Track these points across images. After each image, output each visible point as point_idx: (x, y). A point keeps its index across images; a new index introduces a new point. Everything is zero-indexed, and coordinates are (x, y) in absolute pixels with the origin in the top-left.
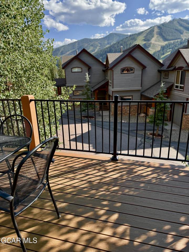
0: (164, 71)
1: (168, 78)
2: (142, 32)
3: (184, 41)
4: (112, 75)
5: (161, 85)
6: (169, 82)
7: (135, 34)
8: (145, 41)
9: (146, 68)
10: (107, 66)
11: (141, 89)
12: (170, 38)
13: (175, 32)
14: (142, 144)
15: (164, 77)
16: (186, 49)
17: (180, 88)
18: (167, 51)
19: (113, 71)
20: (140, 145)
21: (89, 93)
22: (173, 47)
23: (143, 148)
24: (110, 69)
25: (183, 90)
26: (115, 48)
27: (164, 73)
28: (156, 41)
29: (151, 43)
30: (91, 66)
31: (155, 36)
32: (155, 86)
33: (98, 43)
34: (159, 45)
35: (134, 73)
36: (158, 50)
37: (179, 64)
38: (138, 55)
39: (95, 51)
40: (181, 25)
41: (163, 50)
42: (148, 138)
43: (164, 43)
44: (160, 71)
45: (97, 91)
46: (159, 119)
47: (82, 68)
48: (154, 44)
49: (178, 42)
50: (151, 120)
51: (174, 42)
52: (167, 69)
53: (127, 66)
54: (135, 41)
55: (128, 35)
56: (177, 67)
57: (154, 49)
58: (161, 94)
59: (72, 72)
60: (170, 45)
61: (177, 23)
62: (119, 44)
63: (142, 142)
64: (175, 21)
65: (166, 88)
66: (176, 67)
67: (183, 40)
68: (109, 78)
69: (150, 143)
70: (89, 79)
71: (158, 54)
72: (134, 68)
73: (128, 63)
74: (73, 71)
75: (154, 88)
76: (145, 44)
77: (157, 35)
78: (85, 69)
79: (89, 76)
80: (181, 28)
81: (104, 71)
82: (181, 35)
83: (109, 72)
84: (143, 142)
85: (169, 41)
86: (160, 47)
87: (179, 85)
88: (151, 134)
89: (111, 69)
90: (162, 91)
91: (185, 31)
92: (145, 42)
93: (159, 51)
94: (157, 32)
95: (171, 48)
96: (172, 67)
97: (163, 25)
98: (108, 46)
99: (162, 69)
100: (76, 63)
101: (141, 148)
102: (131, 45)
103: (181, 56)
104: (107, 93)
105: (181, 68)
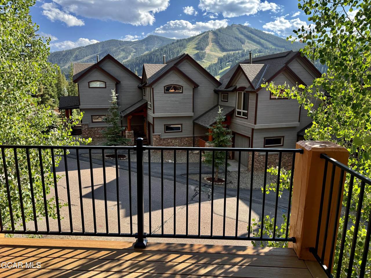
0: (222, 92)
1: (227, 101)
2: (193, 38)
3: (246, 53)
4: (152, 95)
5: (219, 111)
6: (229, 107)
7: (183, 40)
8: (197, 50)
9: (199, 87)
10: (145, 82)
11: (193, 115)
12: (229, 48)
13: (235, 41)
14: (196, 195)
15: (222, 100)
16: (248, 64)
17: (243, 115)
18: (226, 65)
19: (153, 89)
20: (194, 196)
21: (117, 119)
22: (233, 60)
23: (198, 201)
24: (148, 86)
25: (246, 117)
26: (157, 57)
27: (222, 94)
28: (211, 51)
29: (205, 53)
30: (120, 81)
31: (209, 44)
32: (212, 111)
33: (132, 47)
34: (216, 56)
35: (182, 93)
36: (214, 63)
37: (241, 83)
38: (186, 68)
39: (129, 59)
40: (242, 33)
41: (221, 63)
42: (204, 186)
43: (222, 54)
44: (216, 92)
45: (131, 117)
46: (218, 158)
47: (106, 83)
48: (208, 54)
49: (238, 53)
50: (207, 159)
51: (234, 54)
52: (226, 90)
53: (172, 83)
54: (184, 48)
55: (174, 40)
56: (238, 87)
57: (210, 61)
58: (218, 123)
59: (89, 88)
60: (229, 57)
61: (237, 30)
62: (162, 51)
63: (197, 192)
64: (235, 26)
65: (225, 114)
66: (236, 87)
67: (245, 51)
68: (147, 98)
69: (207, 193)
70: (117, 99)
71: (215, 69)
72: (182, 87)
73: (173, 79)
74: (91, 86)
75: (210, 114)
76: (197, 55)
77: (212, 42)
78: (111, 84)
79: (117, 95)
80: (242, 37)
81: (139, 88)
82: (243, 45)
83: (148, 90)
84: (199, 192)
85: (228, 52)
86: (217, 59)
87: (242, 111)
88: (208, 179)
89: (151, 85)
90: (219, 120)
91: (247, 41)
92: (197, 52)
93: (216, 64)
94: (212, 39)
95: (231, 61)
96: (231, 86)
97: (220, 30)
98: (146, 53)
99: (219, 89)
100: (96, 75)
101: (196, 202)
102: (179, 54)
103: (242, 73)
104: (145, 119)
105: (242, 89)
